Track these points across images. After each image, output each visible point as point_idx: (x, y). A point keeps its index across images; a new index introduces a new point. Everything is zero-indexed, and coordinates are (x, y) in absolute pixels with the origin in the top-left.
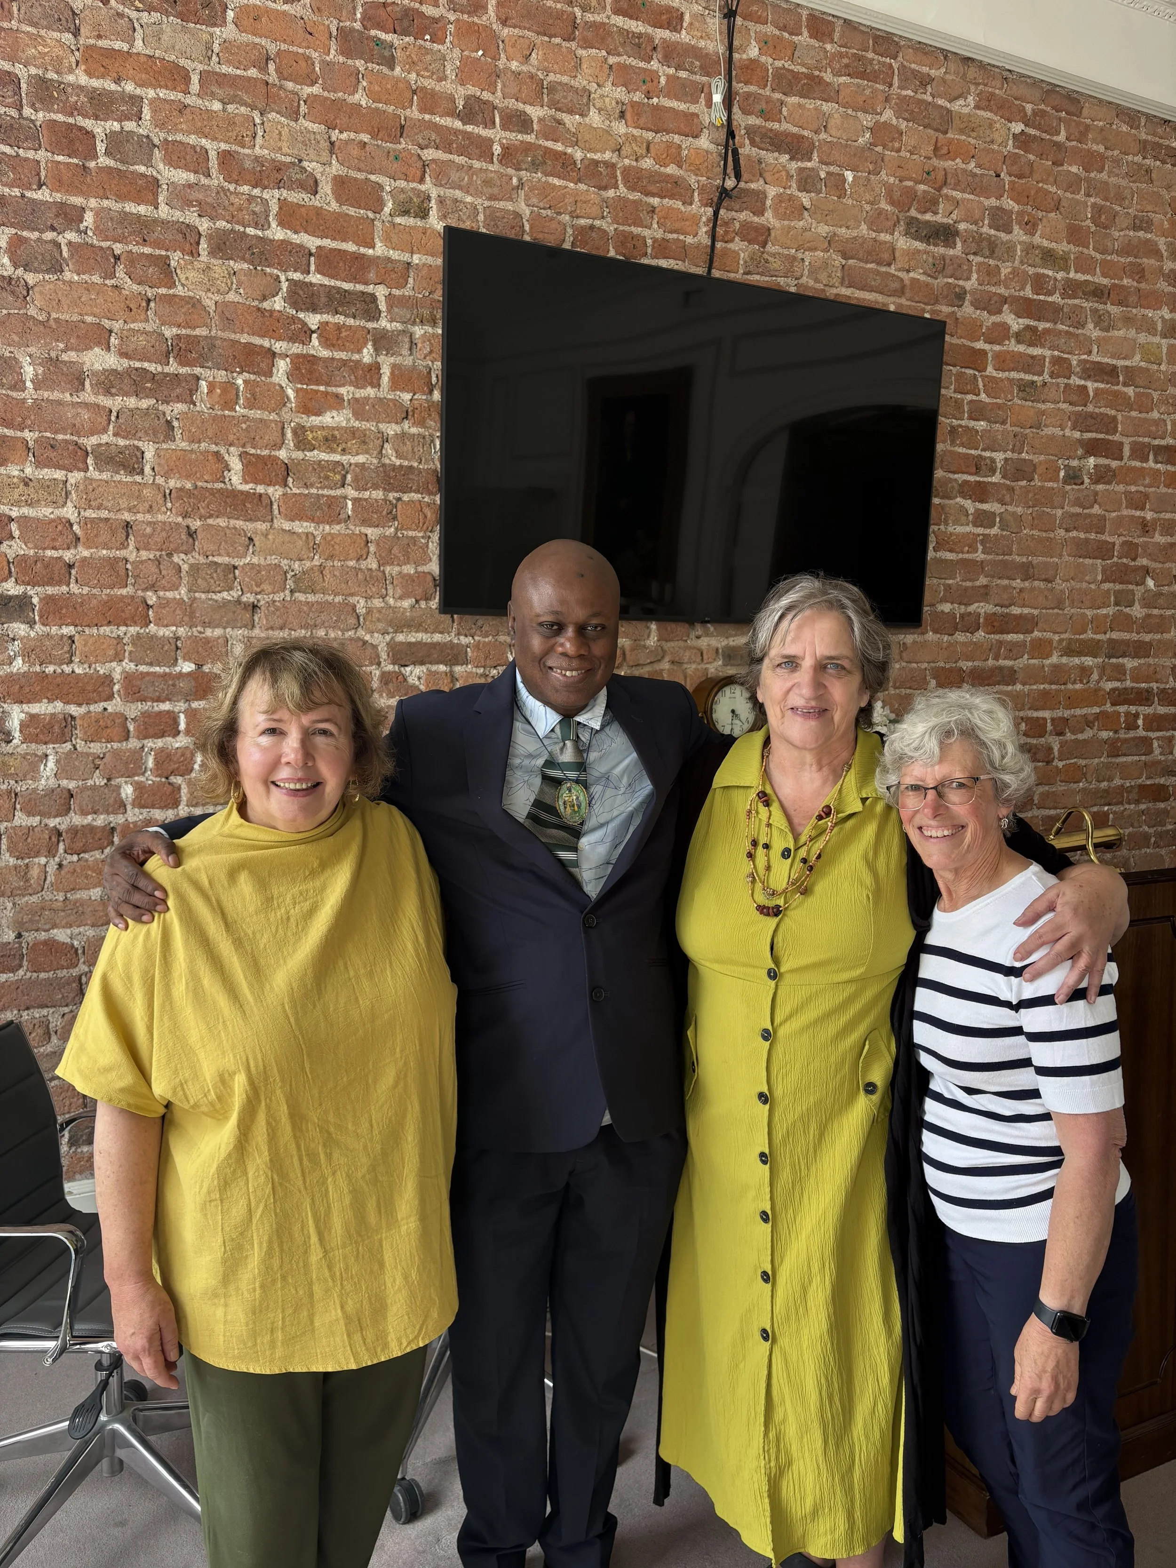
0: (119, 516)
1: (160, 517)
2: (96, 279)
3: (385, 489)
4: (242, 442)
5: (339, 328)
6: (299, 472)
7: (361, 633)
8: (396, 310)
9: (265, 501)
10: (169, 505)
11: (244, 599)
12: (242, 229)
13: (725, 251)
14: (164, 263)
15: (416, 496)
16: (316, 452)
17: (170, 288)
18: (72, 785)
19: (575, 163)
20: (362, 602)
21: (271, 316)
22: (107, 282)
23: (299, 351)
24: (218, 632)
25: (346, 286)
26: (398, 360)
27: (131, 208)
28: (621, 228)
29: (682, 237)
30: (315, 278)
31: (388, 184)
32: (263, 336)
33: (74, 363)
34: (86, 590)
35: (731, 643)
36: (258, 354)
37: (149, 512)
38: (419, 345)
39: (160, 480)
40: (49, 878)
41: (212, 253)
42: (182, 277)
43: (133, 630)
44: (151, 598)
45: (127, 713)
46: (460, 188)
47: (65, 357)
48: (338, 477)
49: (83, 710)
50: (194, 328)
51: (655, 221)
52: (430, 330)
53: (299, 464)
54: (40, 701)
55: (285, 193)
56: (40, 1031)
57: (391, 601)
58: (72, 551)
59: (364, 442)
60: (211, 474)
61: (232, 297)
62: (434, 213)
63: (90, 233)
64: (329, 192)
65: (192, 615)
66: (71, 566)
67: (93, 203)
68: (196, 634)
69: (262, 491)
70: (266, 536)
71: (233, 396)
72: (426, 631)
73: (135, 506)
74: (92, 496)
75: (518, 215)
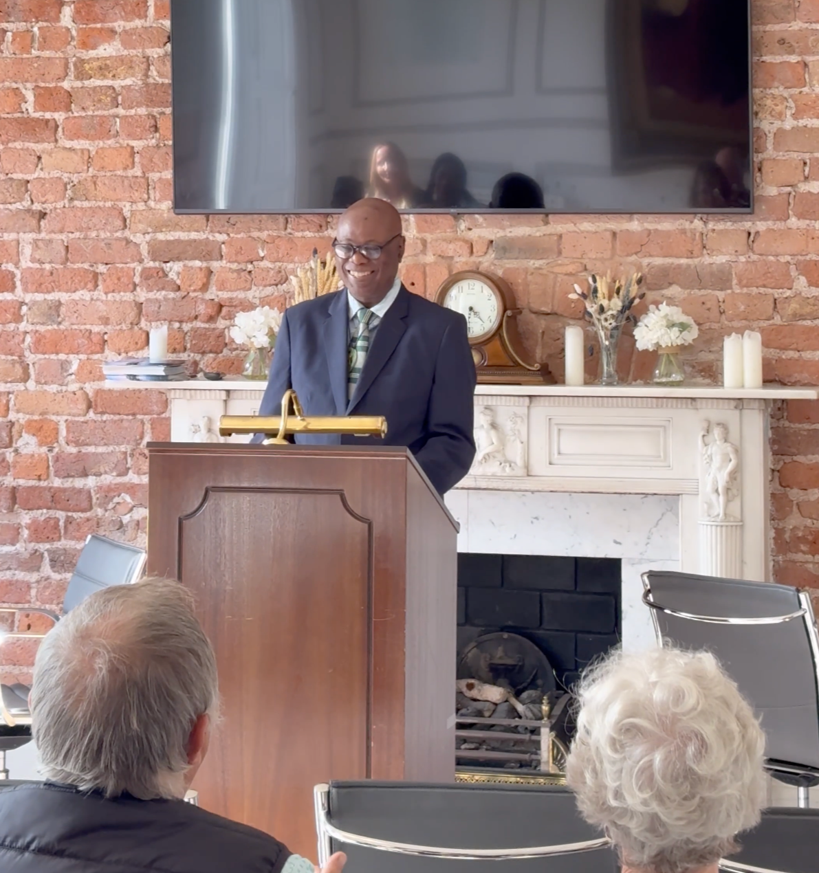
3: (147, 106)
4: (34, 78)
6: (79, 98)
7: (127, 233)
9: (52, 125)
11: (33, 208)
16: (92, 80)
20: (128, 205)
24: (13, 236)
48: (111, 99)
53: (79, 91)
57: (152, 203)
59: (131, 67)
60: (12, 107)
69: (50, 117)
70: (52, 154)
71: (30, 42)
72: (182, 229)
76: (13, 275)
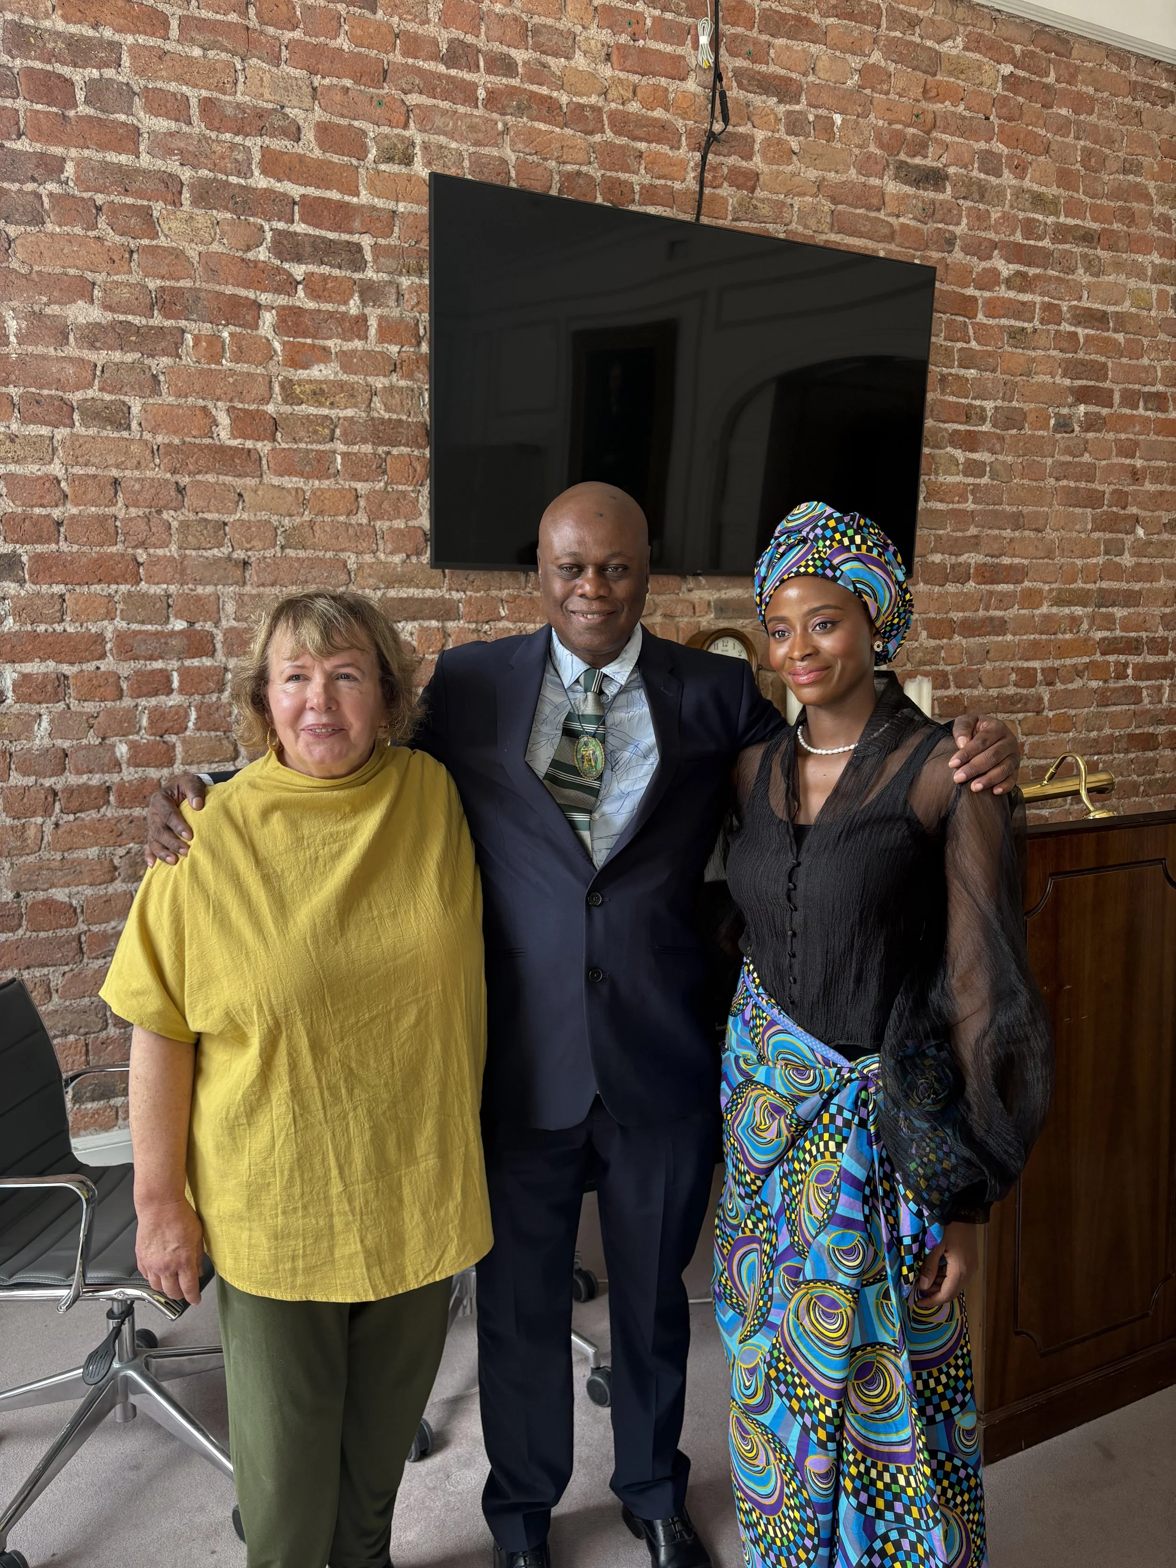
0: (106, 473)
1: (149, 474)
2: (78, 230)
3: (374, 443)
4: (229, 397)
5: (325, 278)
6: (288, 426)
8: (382, 260)
9: (254, 456)
10: (157, 461)
11: (235, 556)
12: (224, 178)
13: (714, 198)
14: (147, 213)
15: (405, 450)
16: (304, 406)
17: (153, 239)
18: (66, 744)
19: (561, 107)
20: (353, 557)
21: (255, 267)
22: (89, 233)
23: (284, 303)
24: (209, 589)
25: (331, 235)
26: (386, 311)
27: (112, 157)
28: (608, 174)
29: (669, 183)
30: (300, 228)
31: (372, 131)
32: (247, 288)
33: (58, 316)
34: (75, 548)
35: (723, 596)
36: (244, 306)
37: (137, 468)
38: (406, 297)
39: (147, 436)
40: (46, 838)
41: (195, 203)
42: (165, 227)
43: (124, 588)
44: (142, 555)
45: (120, 672)
46: (445, 134)
47: (48, 311)
48: (327, 431)
49: (75, 669)
50: (178, 280)
51: (643, 167)
52: (417, 280)
53: (287, 418)
54: (32, 661)
55: (267, 140)
56: (41, 990)
57: (382, 556)
58: (61, 508)
59: (352, 396)
60: (199, 429)
61: (215, 247)
62: (418, 160)
63: (71, 184)
64: (312, 139)
65: (183, 572)
66: (59, 524)
67: (73, 152)
68: (187, 591)
69: (251, 447)
70: (256, 492)
71: (219, 350)
72: (417, 587)
73: (122, 463)
74: (79, 452)
75: (504, 162)
76: (213, 636)
